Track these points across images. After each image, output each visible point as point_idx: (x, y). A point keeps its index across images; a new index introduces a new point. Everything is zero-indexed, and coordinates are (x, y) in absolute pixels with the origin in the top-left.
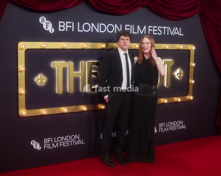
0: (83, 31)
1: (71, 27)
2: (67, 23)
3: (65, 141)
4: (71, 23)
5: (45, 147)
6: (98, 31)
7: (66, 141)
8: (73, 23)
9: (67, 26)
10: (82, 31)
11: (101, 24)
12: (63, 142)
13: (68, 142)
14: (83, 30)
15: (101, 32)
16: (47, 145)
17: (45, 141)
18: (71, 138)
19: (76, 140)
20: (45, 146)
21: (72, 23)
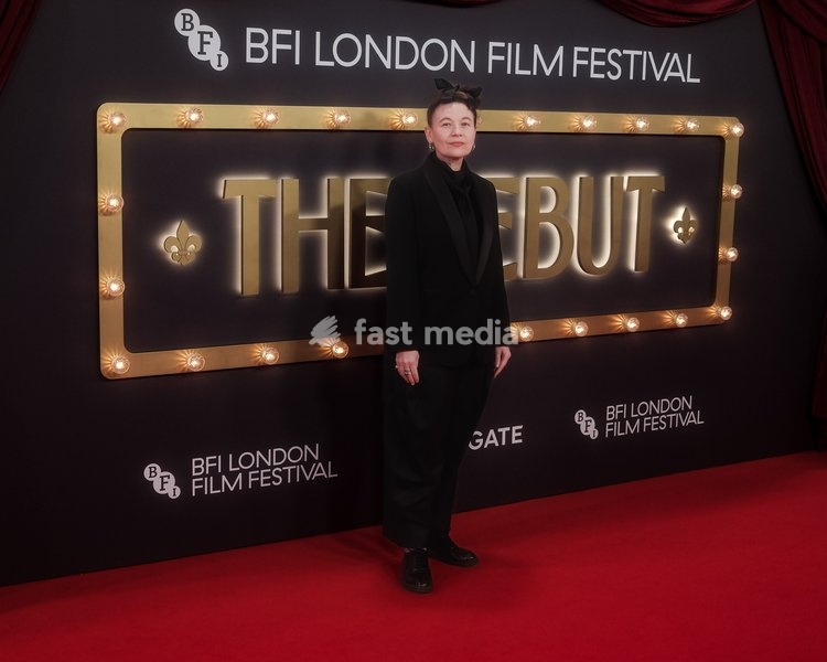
0: (336, 63)
1: (289, 47)
2: (276, 32)
3: (266, 467)
4: (289, 32)
5: (194, 487)
6: (388, 65)
7: (272, 467)
8: (298, 33)
9: (276, 46)
10: (332, 64)
11: (399, 39)
12: (259, 469)
13: (277, 473)
14: (333, 59)
15: (398, 66)
16: (202, 483)
17: (194, 467)
18: (287, 455)
19: (308, 464)
20: (197, 484)
21: (294, 33)
